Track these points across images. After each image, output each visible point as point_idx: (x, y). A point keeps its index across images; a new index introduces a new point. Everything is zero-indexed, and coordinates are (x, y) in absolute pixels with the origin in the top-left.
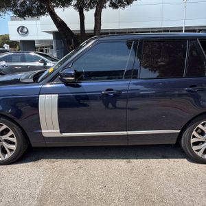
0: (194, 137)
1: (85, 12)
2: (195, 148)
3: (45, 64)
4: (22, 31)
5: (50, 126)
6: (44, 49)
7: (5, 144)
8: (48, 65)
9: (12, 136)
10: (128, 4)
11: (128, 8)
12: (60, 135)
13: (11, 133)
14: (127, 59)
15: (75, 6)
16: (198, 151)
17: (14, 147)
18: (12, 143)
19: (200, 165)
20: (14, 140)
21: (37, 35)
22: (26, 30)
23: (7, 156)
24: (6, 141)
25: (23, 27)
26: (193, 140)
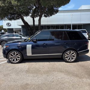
0: (66, 55)
1: (35, 19)
2: (66, 58)
3: (21, 38)
4: (8, 25)
5: (29, 53)
6: (17, 32)
7: (17, 58)
8: (22, 38)
9: (19, 56)
10: (51, 16)
11: (51, 17)
12: (32, 55)
13: (19, 55)
14: (48, 36)
15: (31, 16)
16: (67, 59)
17: (19, 59)
18: (19, 58)
19: (68, 63)
20: (20, 57)
21: (15, 26)
22: (10, 24)
23: (17, 61)
24: (17, 57)
25: (9, 23)
26: (66, 56)
